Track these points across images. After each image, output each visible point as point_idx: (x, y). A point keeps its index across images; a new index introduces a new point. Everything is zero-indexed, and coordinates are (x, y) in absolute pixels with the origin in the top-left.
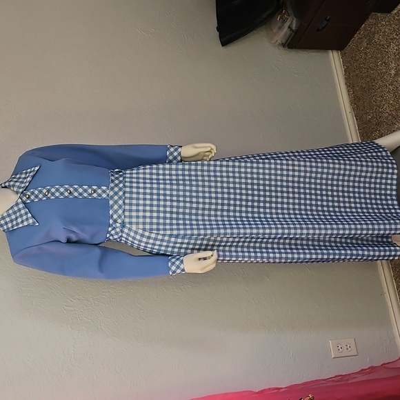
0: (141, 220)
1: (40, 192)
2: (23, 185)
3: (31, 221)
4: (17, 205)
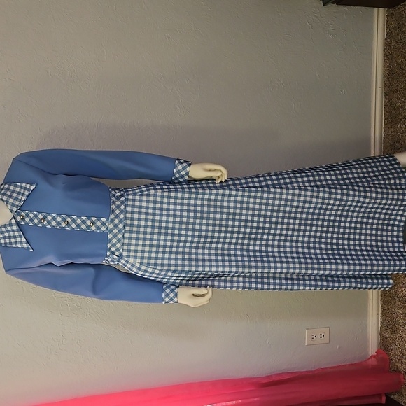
0: (139, 254)
1: (36, 216)
2: (17, 203)
3: (25, 245)
4: (11, 225)
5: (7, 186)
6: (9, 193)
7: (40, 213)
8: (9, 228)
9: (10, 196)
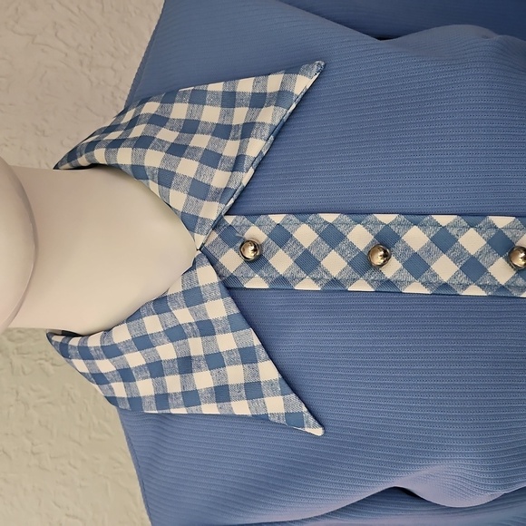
1: (332, 237)
2: (219, 179)
3: (276, 405)
4: (193, 297)
5: (151, 108)
6: (168, 135)
7: (358, 214)
8: (184, 316)
9: (177, 150)
